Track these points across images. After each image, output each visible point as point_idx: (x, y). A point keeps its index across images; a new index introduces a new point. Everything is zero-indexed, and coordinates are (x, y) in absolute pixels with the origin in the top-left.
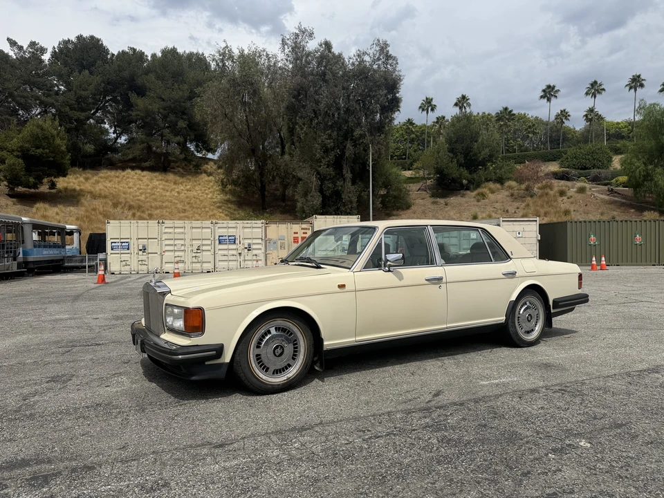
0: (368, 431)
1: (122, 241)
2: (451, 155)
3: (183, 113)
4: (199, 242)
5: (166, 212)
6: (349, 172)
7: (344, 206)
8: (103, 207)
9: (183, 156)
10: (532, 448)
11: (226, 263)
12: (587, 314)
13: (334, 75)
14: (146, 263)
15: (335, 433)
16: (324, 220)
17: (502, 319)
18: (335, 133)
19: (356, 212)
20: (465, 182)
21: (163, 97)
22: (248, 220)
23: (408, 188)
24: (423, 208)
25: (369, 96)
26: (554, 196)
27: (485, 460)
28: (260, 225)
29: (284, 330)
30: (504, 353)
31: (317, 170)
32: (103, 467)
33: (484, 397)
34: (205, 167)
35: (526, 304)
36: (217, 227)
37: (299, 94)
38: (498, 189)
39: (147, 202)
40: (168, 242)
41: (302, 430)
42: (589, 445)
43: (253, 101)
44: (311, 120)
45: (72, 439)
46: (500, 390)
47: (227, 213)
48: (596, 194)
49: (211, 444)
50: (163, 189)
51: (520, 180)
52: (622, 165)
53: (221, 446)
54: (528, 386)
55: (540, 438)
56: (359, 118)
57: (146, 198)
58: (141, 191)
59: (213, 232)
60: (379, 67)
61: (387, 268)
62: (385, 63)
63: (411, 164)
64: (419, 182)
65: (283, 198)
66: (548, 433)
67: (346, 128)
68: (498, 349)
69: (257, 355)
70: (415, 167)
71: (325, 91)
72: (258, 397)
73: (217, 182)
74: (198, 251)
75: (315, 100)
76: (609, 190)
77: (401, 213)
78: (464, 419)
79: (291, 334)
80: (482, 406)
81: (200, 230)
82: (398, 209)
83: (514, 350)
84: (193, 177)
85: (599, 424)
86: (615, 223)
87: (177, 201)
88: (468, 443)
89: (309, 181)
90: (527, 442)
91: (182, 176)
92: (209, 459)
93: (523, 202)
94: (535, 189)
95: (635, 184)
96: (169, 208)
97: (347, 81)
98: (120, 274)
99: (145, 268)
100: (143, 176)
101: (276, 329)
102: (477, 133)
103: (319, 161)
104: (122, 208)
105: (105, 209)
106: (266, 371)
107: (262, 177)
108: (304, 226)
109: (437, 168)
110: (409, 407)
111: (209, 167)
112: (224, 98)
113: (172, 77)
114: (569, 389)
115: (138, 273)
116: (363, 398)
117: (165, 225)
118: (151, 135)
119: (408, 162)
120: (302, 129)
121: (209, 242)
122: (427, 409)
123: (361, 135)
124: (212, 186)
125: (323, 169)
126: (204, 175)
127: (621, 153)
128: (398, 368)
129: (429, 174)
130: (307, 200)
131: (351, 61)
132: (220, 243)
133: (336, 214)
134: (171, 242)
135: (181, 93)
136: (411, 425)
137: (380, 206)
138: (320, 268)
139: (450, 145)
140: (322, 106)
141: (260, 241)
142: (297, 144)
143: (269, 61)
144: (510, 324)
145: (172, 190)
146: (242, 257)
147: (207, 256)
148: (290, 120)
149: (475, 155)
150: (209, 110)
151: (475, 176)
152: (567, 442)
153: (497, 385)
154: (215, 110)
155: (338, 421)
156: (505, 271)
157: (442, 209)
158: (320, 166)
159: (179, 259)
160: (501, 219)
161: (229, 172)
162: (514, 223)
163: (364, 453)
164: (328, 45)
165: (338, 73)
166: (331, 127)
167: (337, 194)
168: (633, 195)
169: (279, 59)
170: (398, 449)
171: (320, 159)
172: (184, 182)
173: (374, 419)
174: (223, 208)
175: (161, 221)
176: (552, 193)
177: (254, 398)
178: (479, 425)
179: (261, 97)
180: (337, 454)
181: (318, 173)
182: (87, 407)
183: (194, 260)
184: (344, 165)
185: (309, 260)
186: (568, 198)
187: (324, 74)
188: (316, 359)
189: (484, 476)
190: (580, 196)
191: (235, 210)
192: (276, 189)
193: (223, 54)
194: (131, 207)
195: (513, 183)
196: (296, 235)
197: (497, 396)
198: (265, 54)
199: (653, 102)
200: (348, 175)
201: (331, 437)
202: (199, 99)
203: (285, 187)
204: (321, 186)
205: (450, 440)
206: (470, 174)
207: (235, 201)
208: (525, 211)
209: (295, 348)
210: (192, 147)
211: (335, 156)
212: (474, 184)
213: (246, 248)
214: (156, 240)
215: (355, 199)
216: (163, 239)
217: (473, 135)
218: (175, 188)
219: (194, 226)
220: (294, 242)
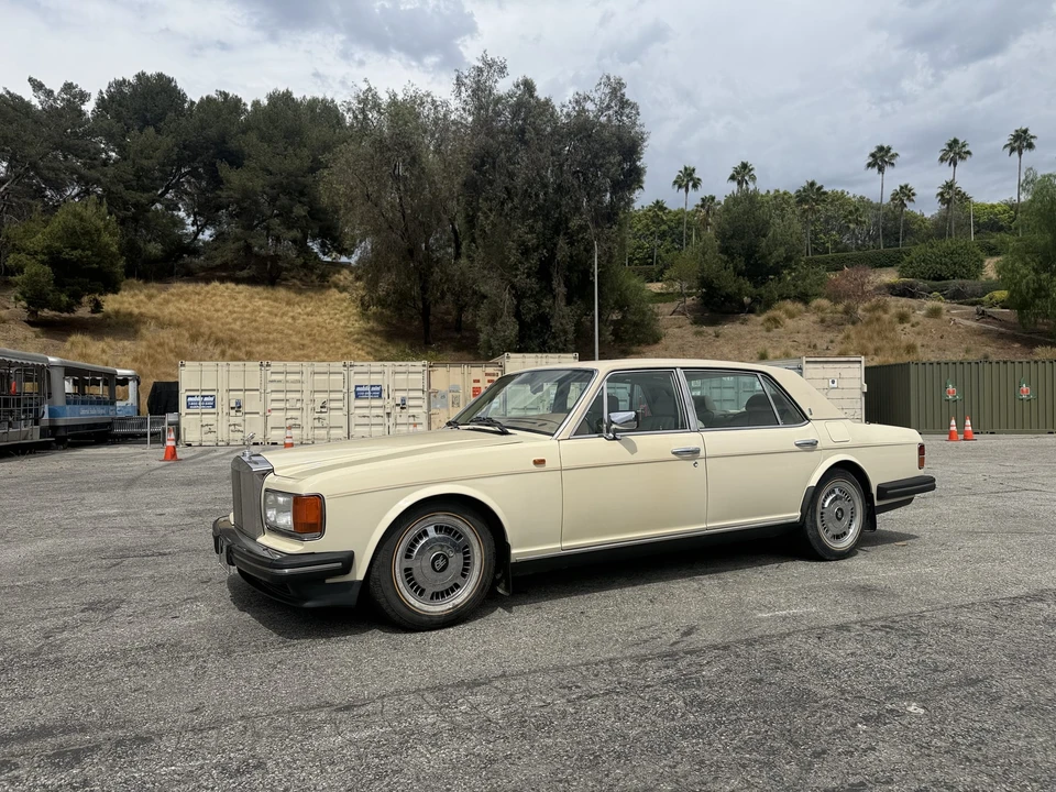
0: (577, 687)
1: (204, 393)
2: (725, 257)
3: (301, 192)
4: (324, 396)
5: (275, 348)
6: (562, 285)
7: (554, 338)
8: (175, 341)
9: (300, 261)
10: (830, 716)
11: (366, 429)
12: (936, 510)
13: (538, 132)
14: (241, 429)
15: (524, 691)
16: (520, 360)
17: (796, 515)
18: (540, 224)
19: (572, 347)
20: (747, 300)
21: (271, 168)
22: (403, 360)
23: (656, 310)
24: (680, 341)
25: (594, 165)
26: (890, 322)
27: (756, 733)
28: (421, 369)
29: (448, 530)
30: (799, 570)
31: (510, 282)
32: (164, 738)
33: (762, 637)
34: (335, 278)
35: (833, 491)
36: (352, 373)
37: (483, 163)
38: (800, 312)
39: (245, 333)
40: (275, 396)
41: (474, 684)
42: (922, 711)
43: (412, 174)
44: (503, 204)
45: (118, 696)
46: (789, 626)
47: (369, 349)
48: (958, 320)
49: (332, 705)
50: (270, 313)
51: (835, 298)
52: (999, 272)
53: (348, 708)
54: (832, 621)
55: (846, 700)
56: (578, 199)
57: (243, 326)
58: (235, 315)
59: (347, 381)
60: (609, 120)
61: (611, 435)
62: (619, 113)
63: (661, 272)
64: (674, 300)
65: (458, 326)
66: (859, 692)
67: (556, 215)
68: (790, 563)
69: (407, 570)
70: (666, 276)
71: (523, 157)
72: (408, 635)
73: (354, 302)
74: (323, 410)
75: (508, 172)
76: (978, 313)
77: (644, 349)
78: (728, 670)
79: (460, 537)
80: (758, 651)
81: (325, 377)
82: (640, 343)
83: (815, 565)
84: (316, 293)
85: (942, 679)
86: (986, 365)
87: (291, 332)
88: (732, 707)
89: (498, 300)
90: (825, 706)
91: (299, 291)
92: (327, 728)
93: (839, 332)
94: (860, 311)
95: (1020, 303)
96: (278, 342)
97: (559, 142)
98: (201, 445)
99: (240, 435)
100: (238, 293)
101: (436, 528)
102: (767, 223)
103: (514, 267)
104: (205, 342)
105: (178, 343)
106: (420, 594)
107: (425, 293)
109: (703, 277)
110: (643, 651)
111: (342, 277)
112: (365, 168)
113: (285, 137)
114: (897, 626)
115: (228, 445)
116: (571, 637)
117: (272, 369)
118: (250, 228)
119: (656, 268)
120: (487, 218)
121: (340, 396)
122: (671, 655)
123: (580, 226)
124: (347, 308)
125: (521, 280)
126: (334, 290)
127: (998, 254)
128: (628, 591)
129: (689, 288)
130: (495, 329)
131: (565, 110)
132: (357, 397)
133: (541, 352)
134: (281, 396)
135: (298, 162)
136: (644, 678)
137: (611, 338)
138: (507, 433)
139: (722, 241)
140: (519, 181)
141: (420, 394)
142: (480, 241)
143: (436, 111)
144: (808, 523)
145: (284, 314)
146: (392, 420)
147: (337, 417)
148: (469, 204)
149: (764, 257)
150: (342, 189)
151: (763, 290)
152: (889, 706)
153: (784, 618)
154: (352, 189)
155: (530, 673)
156: (800, 440)
157: (710, 343)
158: (516, 276)
159: (292, 422)
160: (804, 359)
161: (372, 285)
162: (825, 366)
163: (569, 720)
164: (528, 86)
165: (545, 130)
166: (534, 214)
167: (544, 320)
168: (1017, 321)
169: (453, 108)
170: (622, 714)
171: (515, 264)
172: (301, 302)
173: (588, 669)
174: (363, 341)
175: (265, 363)
176: (886, 317)
177: (402, 636)
178: (751, 679)
179: (423, 169)
180: (526, 721)
181: (513, 287)
182: (143, 649)
183: (317, 424)
184: (555, 274)
185: (490, 422)
186: (913, 326)
187: (522, 131)
188: (499, 576)
189: (753, 757)
190: (931, 322)
191: (381, 345)
192: (448, 313)
193: (364, 101)
194: (218, 342)
195: (824, 302)
196: (477, 385)
197: (783, 636)
198: (429, 99)
200: (561, 290)
201: (519, 696)
202: (326, 172)
203: (461, 309)
204: (517, 306)
205: (704, 701)
206: (755, 287)
207: (381, 332)
208: (843, 347)
209: (465, 559)
210: (315, 247)
211: (540, 259)
212: (761, 304)
213: (398, 405)
214: (258, 393)
215: (571, 328)
216: (269, 390)
217: (760, 227)
218: (288, 311)
219: (316, 370)
220: (475, 395)
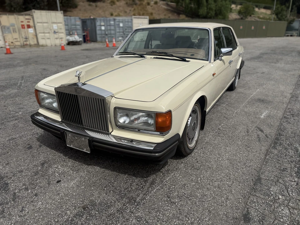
16: (40, 13)
17: (234, 79)
24: (84, 8)
26: (145, 5)
29: (194, 111)
48: (162, 5)
61: (221, 58)
76: (166, 4)
79: (196, 113)
95: (177, 1)
108: (27, 17)
157: (94, 9)
160: (133, 17)
162: (138, 19)
168: (176, 7)
186: (151, 7)
190: (155, 6)
196: (23, 23)
208: (134, 12)
220: (22, 28)
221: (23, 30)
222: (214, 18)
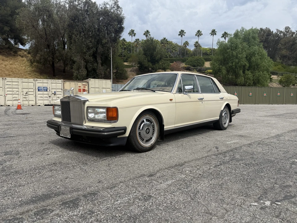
2: (145, 56)
3: (7, 23)
4: (27, 90)
6: (100, 60)
9: (7, 46)
11: (42, 101)
13: (92, 12)
16: (94, 81)
17: (218, 118)
18: (93, 40)
20: (150, 69)
22: (55, 79)
23: (126, 70)
25: (110, 24)
28: (61, 82)
29: (149, 121)
31: (83, 58)
34: (19, 53)
36: (37, 82)
37: (75, 19)
40: (8, 90)
41: (181, 165)
43: (49, 20)
44: (80, 33)
46: (238, 145)
47: (34, 77)
49: (145, 175)
51: (172, 69)
53: (152, 175)
56: (105, 34)
59: (35, 85)
60: (114, 11)
61: (185, 93)
62: (117, 10)
63: (127, 59)
64: (130, 68)
65: (64, 71)
67: (98, 38)
69: (139, 133)
73: (28, 61)
74: (26, 95)
75: (83, 23)
77: (124, 81)
79: (151, 123)
81: (27, 84)
82: (122, 79)
84: (13, 57)
87: (5, 70)
89: (80, 63)
91: (7, 56)
95: (215, 73)
97: (99, 16)
101: (146, 119)
102: (156, 47)
103: (85, 53)
106: (143, 141)
107: (53, 60)
108: (84, 83)
109: (139, 61)
111: (22, 53)
112: (33, 17)
117: (7, 80)
119: (125, 58)
121: (32, 90)
123: (106, 42)
124: (25, 63)
125: (87, 57)
126: (19, 57)
129: (135, 64)
130: (79, 72)
131: (101, 7)
132: (39, 91)
133: (100, 79)
134: (11, 90)
135: (6, 12)
137: (115, 77)
138: (155, 92)
139: (144, 52)
140: (87, 26)
141: (61, 90)
142: (74, 44)
145: (1, 64)
146: (51, 98)
147: (32, 97)
148: (70, 32)
149: (155, 57)
150: (25, 22)
151: (154, 66)
153: (235, 143)
154: (28, 23)
156: (220, 97)
159: (15, 98)
161: (34, 56)
165: (95, 11)
166: (91, 37)
167: (94, 70)
171: (85, 52)
172: (8, 60)
174: (32, 74)
175: (4, 78)
179: (53, 19)
181: (85, 59)
183: (24, 99)
184: (98, 57)
187: (87, 11)
191: (38, 76)
192: (61, 66)
195: (169, 71)
196: (80, 88)
199: (222, 41)
202: (18, 16)
203: (66, 65)
204: (86, 65)
206: (152, 65)
207: (38, 71)
209: (153, 129)
210: (12, 42)
211: (93, 51)
212: (154, 70)
213: (53, 94)
214: (2, 88)
215: (103, 73)
216: (6, 87)
217: (154, 48)
218: (3, 63)
219: (24, 81)
220: (79, 91)
221: (80, 92)
222: (252, 86)
